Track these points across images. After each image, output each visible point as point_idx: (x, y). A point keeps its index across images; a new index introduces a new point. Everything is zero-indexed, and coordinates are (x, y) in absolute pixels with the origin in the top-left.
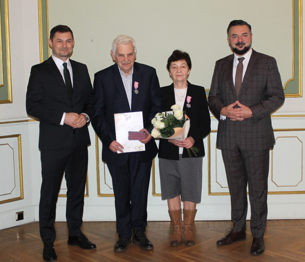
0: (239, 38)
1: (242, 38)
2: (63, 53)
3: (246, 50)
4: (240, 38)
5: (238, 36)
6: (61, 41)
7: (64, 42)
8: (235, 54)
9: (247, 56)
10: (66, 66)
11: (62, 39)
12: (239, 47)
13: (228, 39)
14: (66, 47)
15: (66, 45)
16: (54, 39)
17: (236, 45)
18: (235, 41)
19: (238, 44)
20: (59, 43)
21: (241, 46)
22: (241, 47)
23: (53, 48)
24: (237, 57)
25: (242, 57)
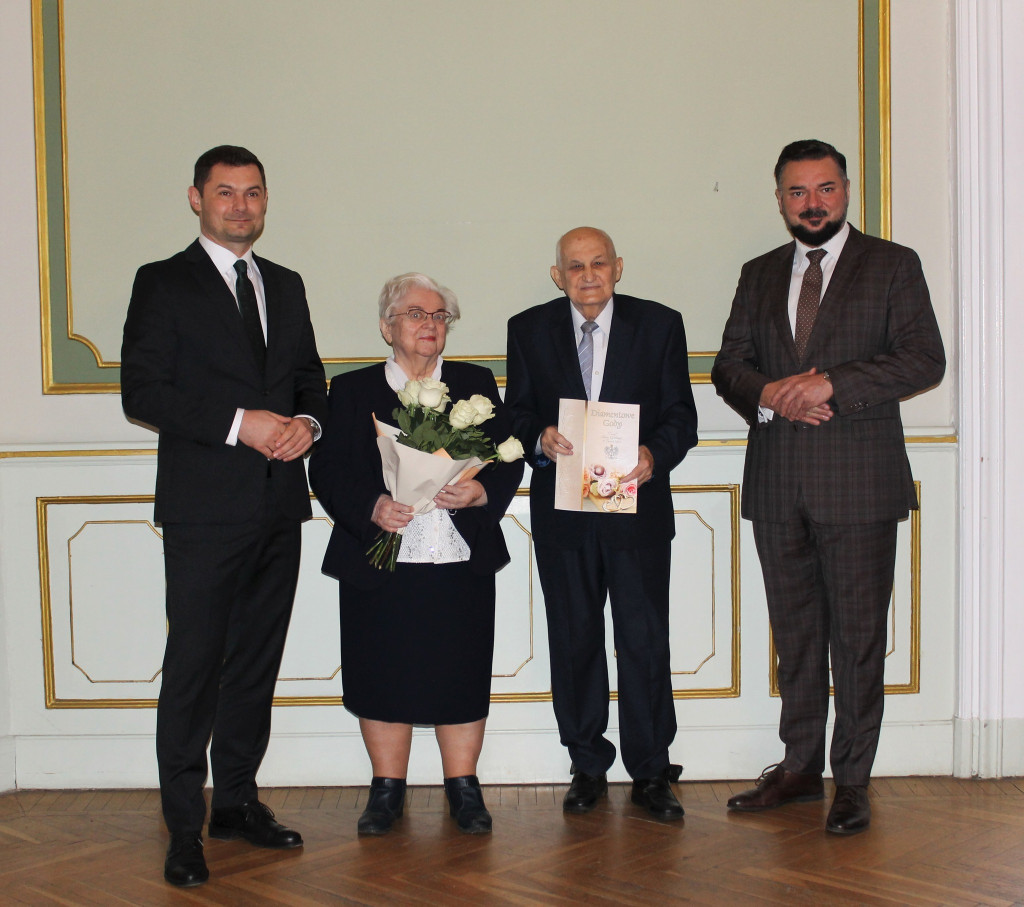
0: (808, 200)
1: (818, 199)
2: (235, 229)
3: (832, 230)
4: (813, 196)
5: (808, 192)
6: (227, 192)
7: (240, 194)
8: (797, 241)
9: (834, 247)
10: (242, 270)
11: (233, 185)
12: (810, 222)
13: (777, 196)
14: (245, 213)
15: (246, 204)
16: (209, 188)
17: (803, 216)
18: (799, 204)
19: (807, 214)
20: (225, 198)
21: (816, 219)
22: (815, 224)
23: (203, 214)
24: (803, 249)
25: (820, 248)
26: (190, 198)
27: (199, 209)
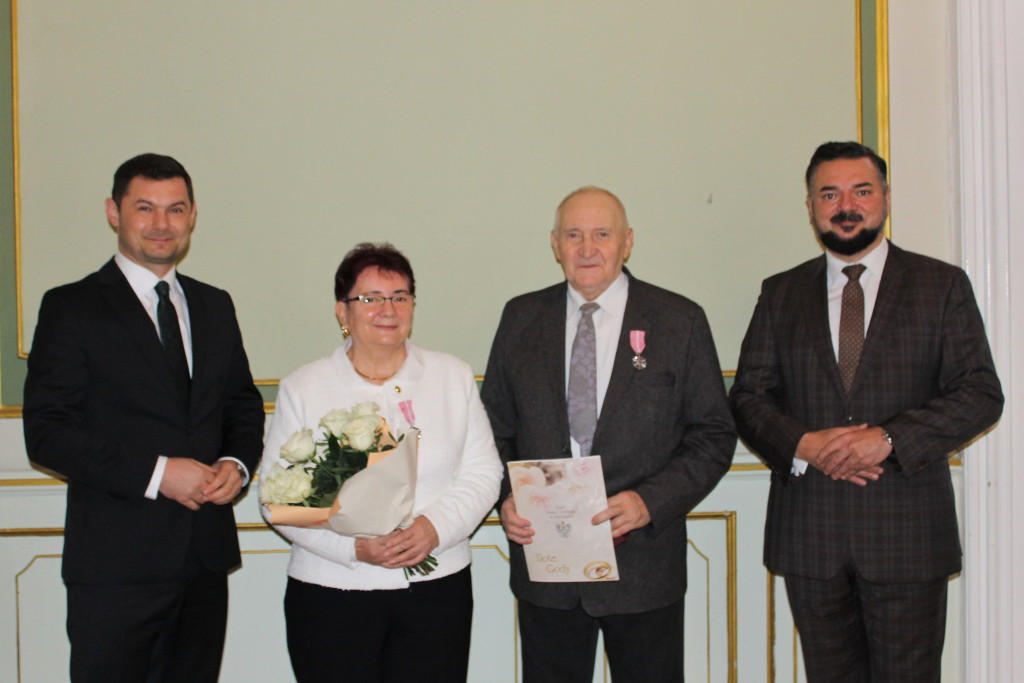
0: (842, 199)
1: (851, 200)
2: (154, 249)
3: (867, 239)
4: (846, 199)
5: (842, 195)
6: (147, 207)
7: (162, 211)
8: (828, 252)
9: (874, 261)
10: (164, 292)
11: (154, 200)
12: (843, 227)
13: (807, 203)
14: (167, 231)
15: (167, 221)
16: (127, 201)
17: (834, 220)
18: (831, 208)
19: (839, 218)
20: (144, 214)
21: (849, 224)
22: (847, 229)
23: (121, 230)
24: (836, 264)
25: (858, 263)
26: (107, 211)
27: (117, 224)
